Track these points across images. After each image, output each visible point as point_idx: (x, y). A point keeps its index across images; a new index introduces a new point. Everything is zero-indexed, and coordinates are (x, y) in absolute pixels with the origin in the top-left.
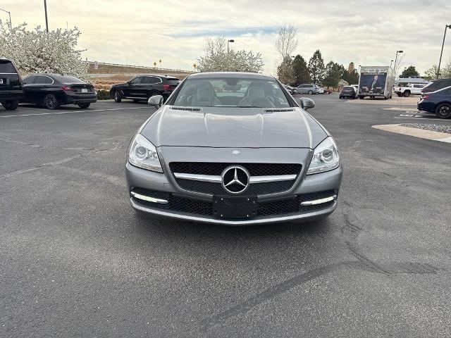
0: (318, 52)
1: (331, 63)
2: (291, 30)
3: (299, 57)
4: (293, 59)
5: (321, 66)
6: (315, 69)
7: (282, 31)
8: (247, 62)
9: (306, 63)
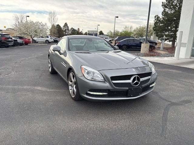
0: (66, 24)
1: (72, 28)
2: (54, 13)
3: (58, 25)
4: (56, 26)
5: (68, 29)
6: (65, 31)
7: (50, 13)
8: (40, 27)
9: (61, 28)
